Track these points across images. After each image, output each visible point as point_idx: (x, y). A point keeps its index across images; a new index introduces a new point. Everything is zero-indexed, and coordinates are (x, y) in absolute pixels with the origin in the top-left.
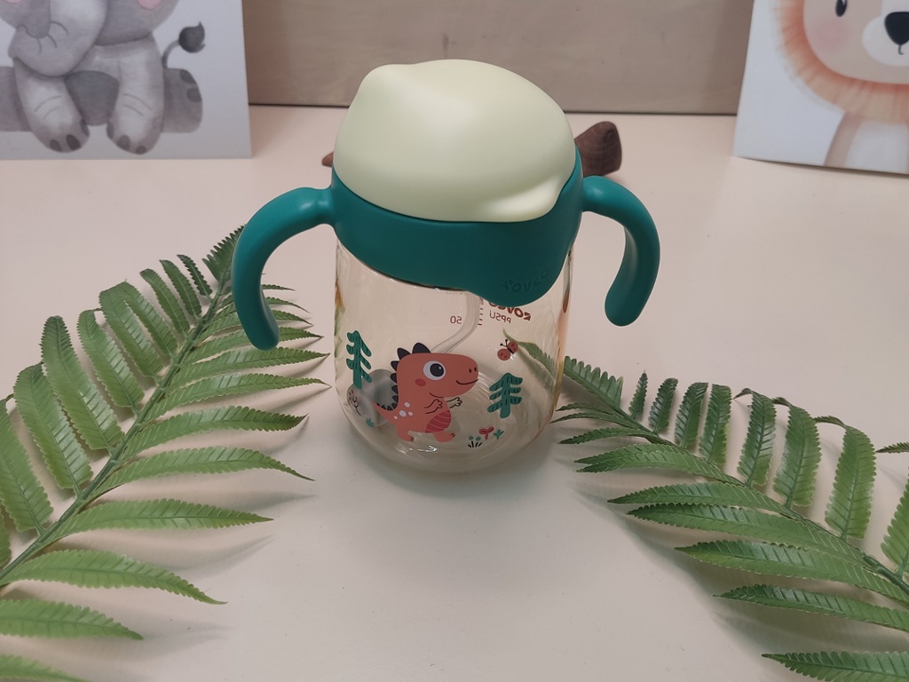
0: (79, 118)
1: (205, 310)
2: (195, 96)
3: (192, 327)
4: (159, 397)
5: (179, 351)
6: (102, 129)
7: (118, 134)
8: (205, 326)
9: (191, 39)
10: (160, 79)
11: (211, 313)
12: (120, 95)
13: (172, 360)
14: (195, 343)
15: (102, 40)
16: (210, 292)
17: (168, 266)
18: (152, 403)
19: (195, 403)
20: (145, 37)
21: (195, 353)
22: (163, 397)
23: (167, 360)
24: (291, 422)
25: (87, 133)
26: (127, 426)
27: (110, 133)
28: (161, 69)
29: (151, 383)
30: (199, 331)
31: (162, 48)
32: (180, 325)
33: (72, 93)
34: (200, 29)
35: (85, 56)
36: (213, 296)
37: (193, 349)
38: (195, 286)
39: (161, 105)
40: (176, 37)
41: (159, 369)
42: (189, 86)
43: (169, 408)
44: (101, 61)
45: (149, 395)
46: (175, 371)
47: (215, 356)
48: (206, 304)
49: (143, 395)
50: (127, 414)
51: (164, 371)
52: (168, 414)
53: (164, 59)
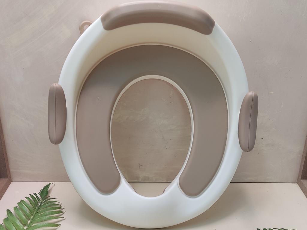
1: (39, 204)
3: (37, 208)
4: (31, 222)
5: (34, 213)
8: (39, 208)
11: (41, 205)
13: (33, 215)
14: (38, 211)
16: (40, 200)
17: (31, 195)
18: (30, 223)
19: (39, 222)
21: (38, 213)
22: (32, 222)
23: (32, 215)
24: (58, 225)
26: (25, 228)
29: (30, 220)
30: (38, 209)
32: (34, 208)
36: (41, 201)
37: (37, 212)
38: (37, 199)
41: (31, 217)
43: (33, 224)
45: (29, 222)
46: (34, 217)
47: (42, 213)
48: (39, 203)
49: (28, 222)
50: (25, 225)
51: (32, 217)
52: (34, 225)
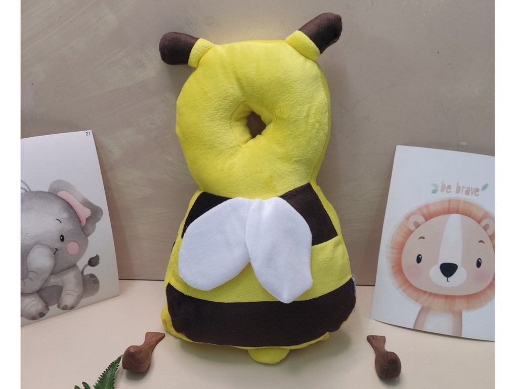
0: (45, 305)
2: (96, 282)
6: (56, 306)
7: (62, 306)
9: (93, 262)
10: (81, 280)
12: (63, 291)
15: (53, 273)
20: (73, 266)
25: (48, 310)
27: (59, 307)
28: (81, 276)
31: (81, 269)
33: (41, 297)
34: (97, 257)
35: (47, 281)
39: (82, 289)
40: (87, 262)
42: (93, 279)
44: (54, 281)
53: (82, 272)
